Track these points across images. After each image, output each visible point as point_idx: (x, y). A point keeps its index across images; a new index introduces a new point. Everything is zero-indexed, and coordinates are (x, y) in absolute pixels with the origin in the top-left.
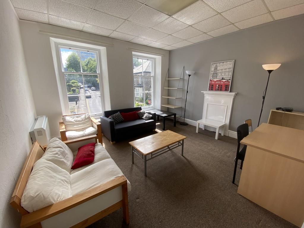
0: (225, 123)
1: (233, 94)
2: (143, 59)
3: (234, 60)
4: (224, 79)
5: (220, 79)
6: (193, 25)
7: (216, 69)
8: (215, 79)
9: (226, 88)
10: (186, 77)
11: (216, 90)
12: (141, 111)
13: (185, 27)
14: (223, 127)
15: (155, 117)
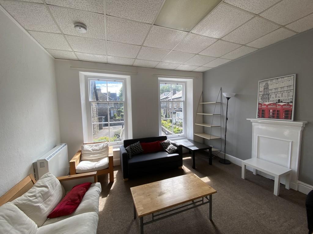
0: (290, 168)
1: (300, 124)
2: (171, 84)
3: (295, 75)
4: (282, 102)
5: (275, 102)
6: (223, 37)
7: (266, 88)
8: (266, 102)
9: (288, 114)
10: (225, 101)
11: (270, 118)
12: (166, 141)
13: (213, 42)
14: (288, 175)
15: (180, 149)
